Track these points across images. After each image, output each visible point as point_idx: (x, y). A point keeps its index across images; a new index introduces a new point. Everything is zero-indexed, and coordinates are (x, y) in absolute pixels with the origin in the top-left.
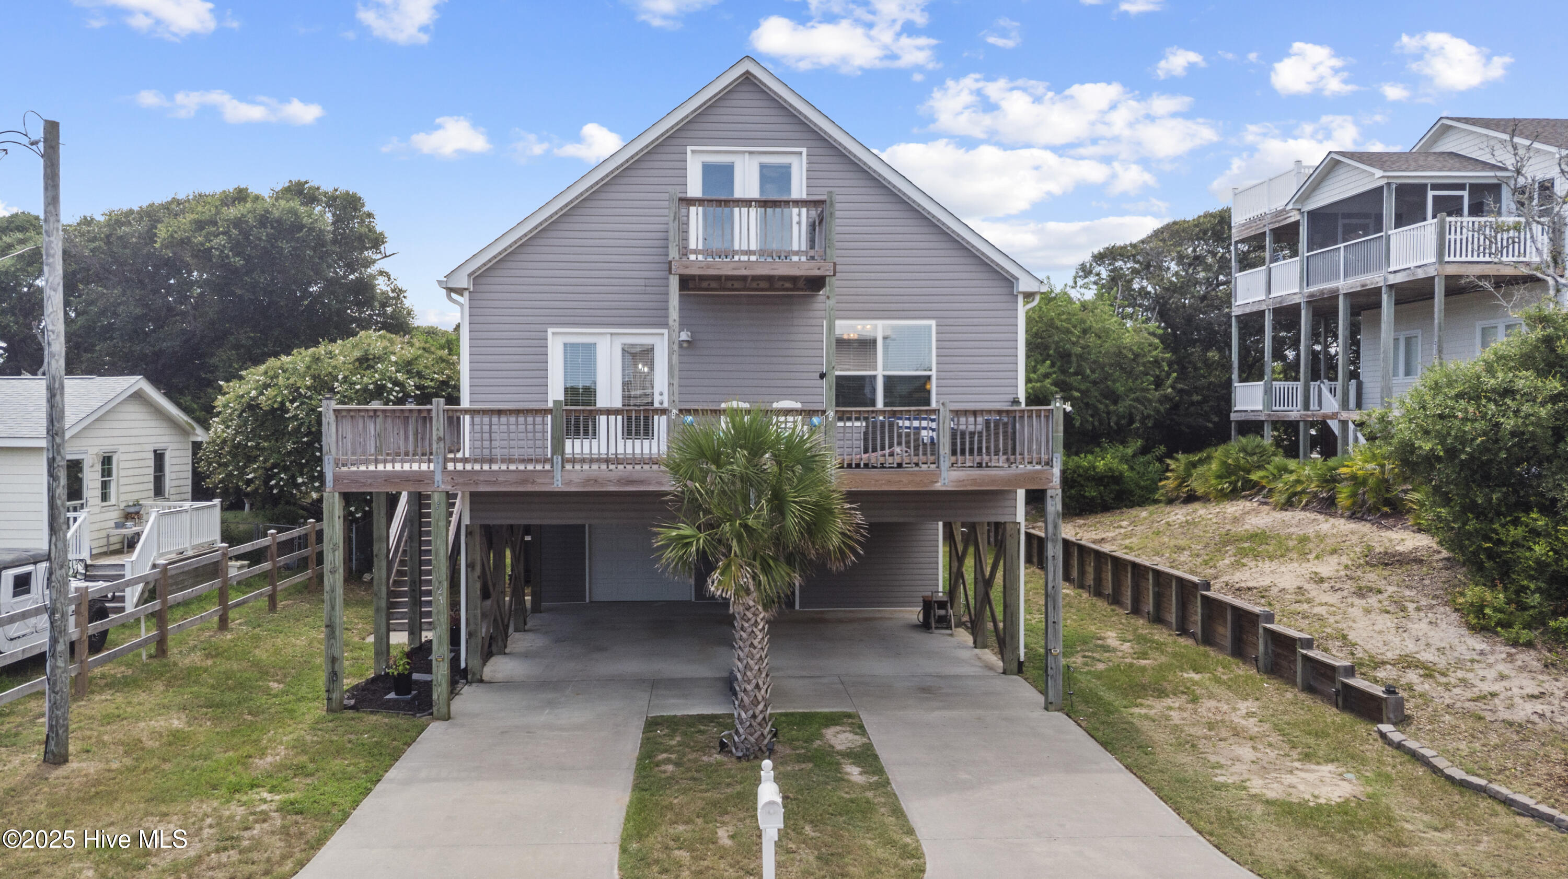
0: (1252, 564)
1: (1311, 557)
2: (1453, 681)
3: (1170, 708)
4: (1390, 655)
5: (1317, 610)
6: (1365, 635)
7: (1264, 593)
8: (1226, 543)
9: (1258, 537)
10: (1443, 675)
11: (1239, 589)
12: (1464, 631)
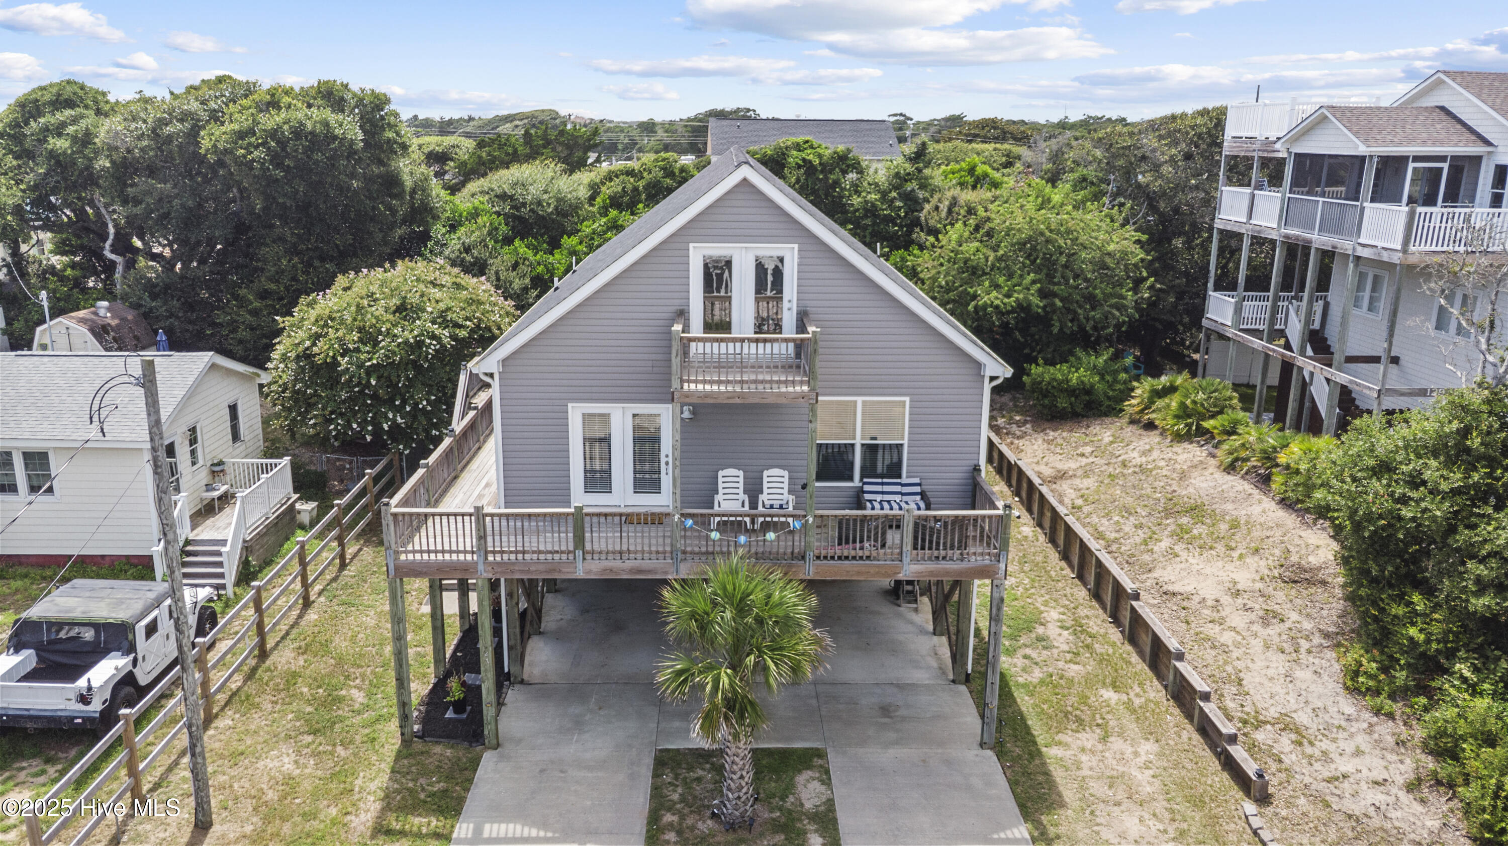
0: (1184, 555)
1: (1235, 554)
2: (1317, 753)
3: (1083, 750)
4: (1272, 713)
5: (1227, 638)
6: (1257, 680)
7: (1185, 604)
8: (1168, 513)
9: (1196, 511)
10: (1311, 744)
11: (1165, 593)
12: (1339, 688)
